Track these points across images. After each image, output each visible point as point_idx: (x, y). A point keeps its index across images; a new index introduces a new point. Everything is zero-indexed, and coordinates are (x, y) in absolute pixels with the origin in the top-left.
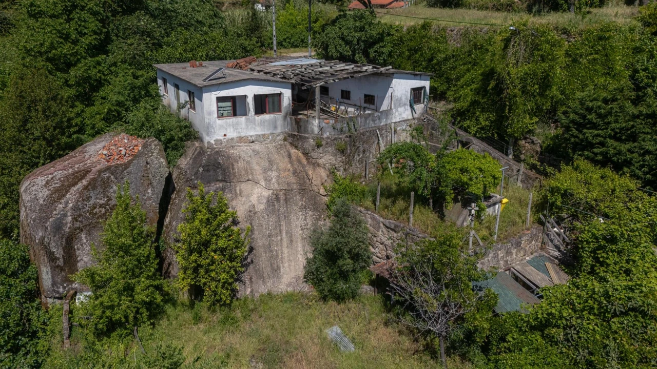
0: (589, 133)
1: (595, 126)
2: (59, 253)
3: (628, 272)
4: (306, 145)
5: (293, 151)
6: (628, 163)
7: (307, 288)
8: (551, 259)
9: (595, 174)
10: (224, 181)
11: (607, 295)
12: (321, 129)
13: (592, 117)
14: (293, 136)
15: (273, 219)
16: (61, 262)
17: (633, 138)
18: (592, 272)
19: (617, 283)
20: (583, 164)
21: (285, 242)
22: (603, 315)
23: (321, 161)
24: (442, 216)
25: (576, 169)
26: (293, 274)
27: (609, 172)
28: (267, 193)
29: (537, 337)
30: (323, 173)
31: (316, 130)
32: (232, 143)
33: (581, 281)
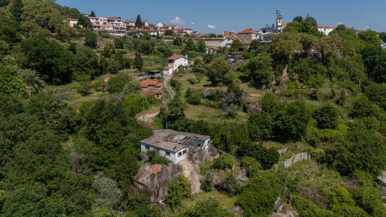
0: (246, 150)
1: (246, 149)
2: (156, 193)
3: (257, 176)
4: (193, 160)
5: (190, 161)
6: (253, 155)
7: (201, 191)
8: (244, 175)
9: (249, 158)
10: (181, 171)
11: (256, 180)
12: (196, 156)
13: (246, 147)
14: (190, 158)
15: (192, 177)
16: (156, 195)
17: (253, 150)
18: (252, 177)
19: (257, 178)
20: (246, 156)
21: (195, 182)
22: (256, 183)
23: (197, 162)
24: (225, 171)
25: (245, 157)
26: (198, 189)
27: (250, 157)
28: (190, 172)
29: (248, 189)
30: (197, 165)
31: (195, 156)
32: (179, 162)
33: (251, 178)
